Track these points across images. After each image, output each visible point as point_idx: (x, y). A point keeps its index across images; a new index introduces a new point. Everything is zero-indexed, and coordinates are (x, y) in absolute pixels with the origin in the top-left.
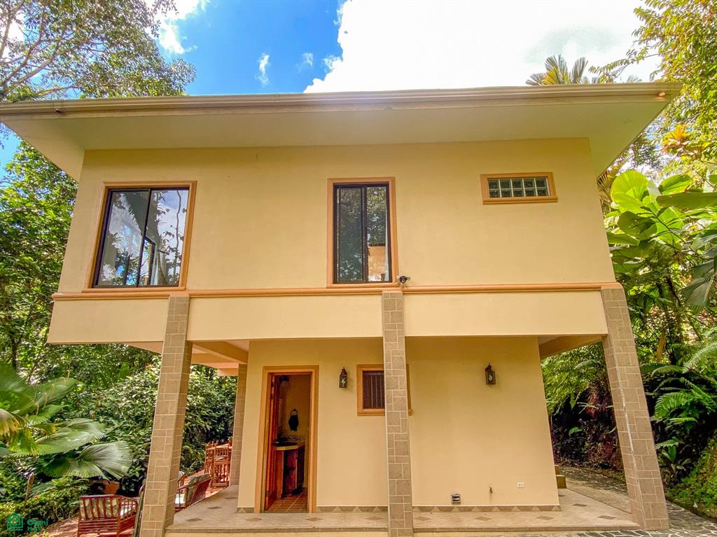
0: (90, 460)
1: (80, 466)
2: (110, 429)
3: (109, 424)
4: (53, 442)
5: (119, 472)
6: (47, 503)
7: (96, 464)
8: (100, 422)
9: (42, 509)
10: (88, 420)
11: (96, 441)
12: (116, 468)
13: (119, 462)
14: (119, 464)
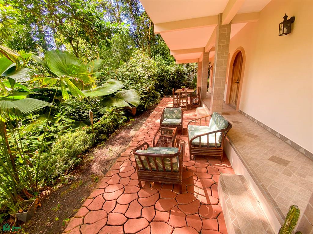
0: (121, 98)
1: (117, 101)
2: (125, 84)
3: (123, 82)
4: (101, 90)
5: (135, 104)
6: (106, 125)
7: (124, 100)
8: (120, 81)
9: (104, 129)
10: (114, 80)
11: (120, 89)
12: (134, 102)
13: (135, 99)
14: (135, 100)
